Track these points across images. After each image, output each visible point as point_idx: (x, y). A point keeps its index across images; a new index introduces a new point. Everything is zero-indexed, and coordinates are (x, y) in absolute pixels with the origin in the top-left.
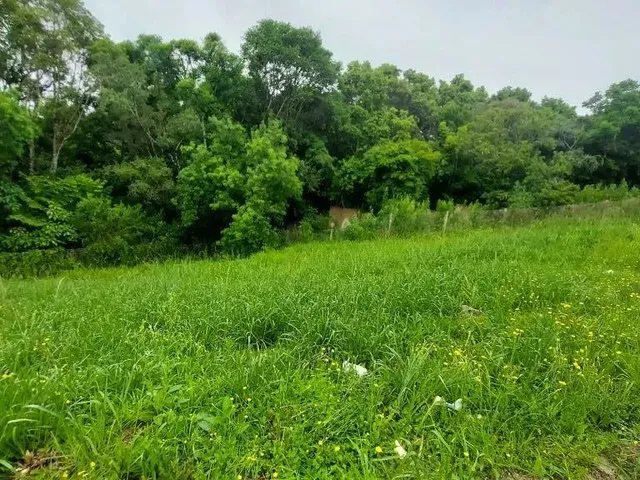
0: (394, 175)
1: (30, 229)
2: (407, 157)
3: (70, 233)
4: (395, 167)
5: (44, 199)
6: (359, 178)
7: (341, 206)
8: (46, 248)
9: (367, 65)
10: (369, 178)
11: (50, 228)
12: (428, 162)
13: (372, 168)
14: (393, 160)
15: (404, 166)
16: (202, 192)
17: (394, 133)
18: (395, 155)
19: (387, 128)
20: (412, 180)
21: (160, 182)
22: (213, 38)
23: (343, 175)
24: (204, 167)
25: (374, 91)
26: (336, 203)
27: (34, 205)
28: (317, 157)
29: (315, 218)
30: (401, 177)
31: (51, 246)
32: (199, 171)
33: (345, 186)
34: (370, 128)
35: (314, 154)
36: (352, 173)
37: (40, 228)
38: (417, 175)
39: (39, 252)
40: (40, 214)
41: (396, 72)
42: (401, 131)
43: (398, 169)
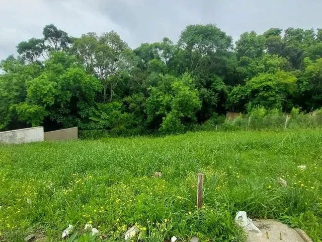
0: (261, 94)
1: (95, 122)
2: (270, 83)
3: (107, 124)
4: (262, 89)
5: (101, 111)
6: (242, 96)
7: (232, 112)
8: (99, 129)
9: (253, 33)
10: (247, 96)
11: (102, 122)
12: (286, 85)
13: (249, 91)
14: (260, 85)
15: (268, 88)
16: (154, 107)
17: (267, 68)
18: (262, 82)
19: (263, 67)
20: (273, 96)
21: (141, 103)
22: (166, 40)
23: (233, 95)
24: (155, 96)
25: (256, 47)
26: (230, 110)
27: (97, 113)
28: (216, 87)
29: (216, 118)
30: (265, 95)
31: (101, 128)
32: (153, 98)
33: (234, 101)
34: (252, 67)
35: (215, 85)
36: (238, 94)
37: (98, 122)
38: (277, 92)
39: (96, 130)
40: (99, 117)
41: (278, 32)
42: (272, 67)
43: (263, 90)
